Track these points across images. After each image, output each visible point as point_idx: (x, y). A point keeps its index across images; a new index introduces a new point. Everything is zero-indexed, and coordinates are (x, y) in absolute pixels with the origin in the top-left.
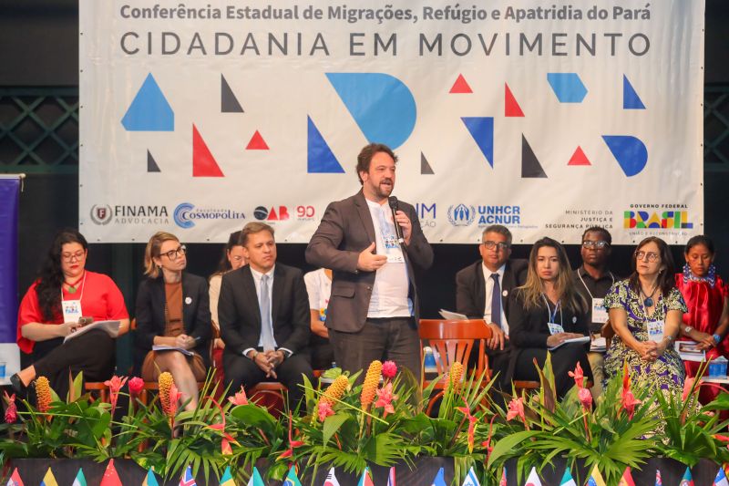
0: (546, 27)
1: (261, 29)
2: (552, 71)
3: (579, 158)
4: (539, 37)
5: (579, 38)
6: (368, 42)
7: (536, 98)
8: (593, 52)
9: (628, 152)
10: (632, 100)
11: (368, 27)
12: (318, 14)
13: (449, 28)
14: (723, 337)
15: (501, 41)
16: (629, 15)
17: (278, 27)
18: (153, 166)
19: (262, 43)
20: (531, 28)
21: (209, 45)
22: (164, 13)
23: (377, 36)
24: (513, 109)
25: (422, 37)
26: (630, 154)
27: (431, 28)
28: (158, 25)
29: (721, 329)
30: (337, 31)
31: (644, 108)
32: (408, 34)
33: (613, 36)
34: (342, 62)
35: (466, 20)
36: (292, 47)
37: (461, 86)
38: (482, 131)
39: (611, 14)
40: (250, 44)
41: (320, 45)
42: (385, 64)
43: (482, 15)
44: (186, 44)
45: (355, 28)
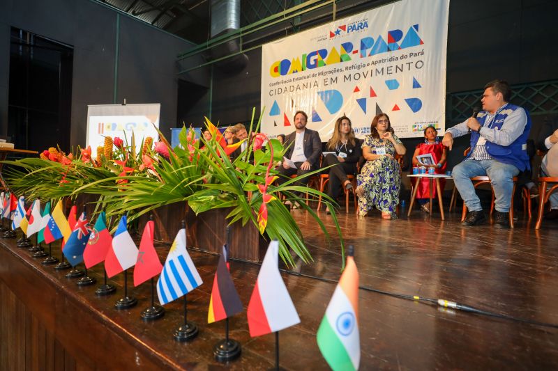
0: (385, 65)
1: (301, 83)
2: (388, 79)
3: (396, 108)
4: (383, 69)
5: (397, 67)
6: (329, 81)
7: (381, 89)
8: (402, 71)
9: (414, 104)
10: (416, 85)
11: (329, 76)
12: (315, 75)
13: (353, 72)
14: (443, 165)
15: (370, 73)
16: (416, 55)
17: (304, 81)
18: (275, 125)
19: (301, 86)
20: (379, 67)
21: (288, 90)
22: (278, 83)
23: (331, 79)
24: (373, 94)
25: (345, 76)
26: (415, 105)
27: (347, 73)
28: (277, 87)
29: (441, 161)
30: (320, 79)
31: (420, 87)
32: (340, 76)
33: (409, 63)
34: (321, 88)
35: (359, 68)
36: (309, 85)
37: (357, 90)
38: (362, 103)
39: (409, 55)
40: (299, 88)
41: (316, 84)
42: (334, 87)
43: (364, 66)
44: (283, 90)
45: (325, 77)
